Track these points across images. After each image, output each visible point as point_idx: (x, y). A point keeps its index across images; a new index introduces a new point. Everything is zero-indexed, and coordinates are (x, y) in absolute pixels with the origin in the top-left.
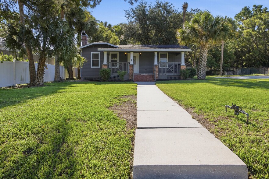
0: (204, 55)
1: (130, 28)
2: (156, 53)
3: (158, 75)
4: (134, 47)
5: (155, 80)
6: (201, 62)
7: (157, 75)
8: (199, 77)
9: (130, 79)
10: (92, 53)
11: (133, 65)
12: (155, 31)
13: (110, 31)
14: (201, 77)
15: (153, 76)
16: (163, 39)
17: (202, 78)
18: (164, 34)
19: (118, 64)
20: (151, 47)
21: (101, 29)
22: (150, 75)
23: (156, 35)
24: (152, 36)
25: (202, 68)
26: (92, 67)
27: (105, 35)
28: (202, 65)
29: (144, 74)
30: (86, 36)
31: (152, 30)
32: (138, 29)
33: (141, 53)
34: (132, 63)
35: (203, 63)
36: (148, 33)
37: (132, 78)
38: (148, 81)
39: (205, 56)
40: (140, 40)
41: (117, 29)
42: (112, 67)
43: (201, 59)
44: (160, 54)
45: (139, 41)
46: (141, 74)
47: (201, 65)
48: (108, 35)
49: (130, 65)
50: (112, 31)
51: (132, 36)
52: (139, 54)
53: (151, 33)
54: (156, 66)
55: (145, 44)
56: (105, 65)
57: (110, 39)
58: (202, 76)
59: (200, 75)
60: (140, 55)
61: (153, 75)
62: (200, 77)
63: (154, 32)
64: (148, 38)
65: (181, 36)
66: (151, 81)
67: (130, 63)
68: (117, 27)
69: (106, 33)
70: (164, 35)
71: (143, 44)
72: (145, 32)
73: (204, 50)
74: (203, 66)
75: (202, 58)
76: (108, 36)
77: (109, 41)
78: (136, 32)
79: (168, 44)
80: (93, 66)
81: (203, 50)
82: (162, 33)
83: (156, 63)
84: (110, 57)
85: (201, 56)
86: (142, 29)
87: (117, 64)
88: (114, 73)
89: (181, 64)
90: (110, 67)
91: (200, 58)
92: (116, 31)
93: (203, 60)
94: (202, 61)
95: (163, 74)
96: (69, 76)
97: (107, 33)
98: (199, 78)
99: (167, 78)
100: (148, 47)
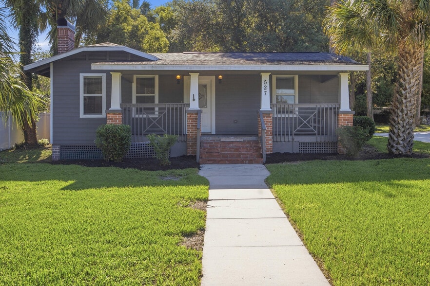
0: (410, 83)
1: (194, 10)
2: (265, 77)
3: (270, 142)
4: (203, 57)
5: (264, 159)
6: (401, 103)
7: (268, 143)
8: (392, 146)
9: (190, 153)
10: (82, 76)
11: (198, 113)
12: (257, 17)
13: (143, 18)
14: (400, 147)
15: (257, 146)
16: (278, 37)
17: (403, 150)
18: (281, 25)
19: (157, 109)
20: (249, 59)
21: (119, 11)
22: (249, 142)
23: (260, 27)
24: (249, 31)
25: (403, 120)
26: (82, 115)
27: (128, 28)
28: (402, 111)
29: (232, 139)
30: (68, 29)
31: (250, 14)
32: (214, 12)
33: (220, 76)
34: (194, 105)
35: (406, 106)
36: (238, 24)
37: (195, 150)
38: (242, 163)
39: (412, 85)
40: (221, 41)
41: (164, 15)
42: (141, 116)
43: (401, 95)
44: (274, 77)
45: (216, 42)
46: (223, 139)
47: (400, 114)
48: (137, 27)
49: (191, 113)
50: (151, 19)
51: (198, 31)
52: (217, 78)
53: (248, 23)
54: (267, 114)
55: (232, 51)
56: (115, 112)
57: (143, 38)
58: (404, 147)
59: (398, 143)
60: (218, 81)
61: (257, 142)
62: (397, 149)
63: (254, 20)
64: (239, 35)
65: (342, 26)
66: (251, 162)
67: (188, 105)
68: (164, 11)
69: (132, 22)
70: (282, 28)
71: (227, 51)
72: (231, 19)
73: (410, 68)
74: (406, 115)
75: (403, 92)
76: (138, 30)
77: (140, 42)
78: (209, 19)
79: (292, 51)
80: (85, 112)
81: (407, 67)
82: (276, 22)
83: (265, 105)
84: (134, 85)
85: (401, 85)
86: (225, 12)
87: (153, 109)
88: (141, 135)
89: (339, 108)
90: (134, 115)
91: (398, 92)
92: (162, 18)
93: (406, 98)
94: (404, 101)
95: (286, 138)
96: (26, 139)
97: (136, 23)
98: (394, 150)
99: (297, 150)
100: (243, 57)
